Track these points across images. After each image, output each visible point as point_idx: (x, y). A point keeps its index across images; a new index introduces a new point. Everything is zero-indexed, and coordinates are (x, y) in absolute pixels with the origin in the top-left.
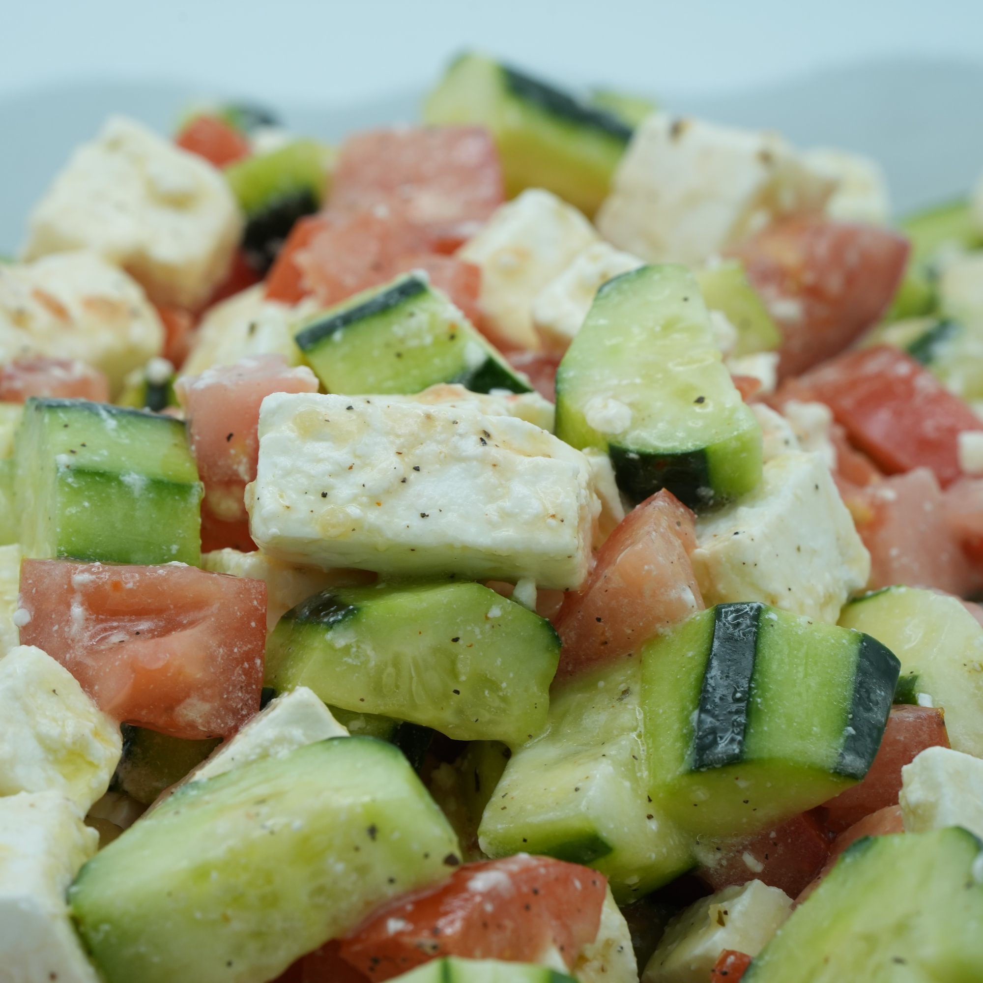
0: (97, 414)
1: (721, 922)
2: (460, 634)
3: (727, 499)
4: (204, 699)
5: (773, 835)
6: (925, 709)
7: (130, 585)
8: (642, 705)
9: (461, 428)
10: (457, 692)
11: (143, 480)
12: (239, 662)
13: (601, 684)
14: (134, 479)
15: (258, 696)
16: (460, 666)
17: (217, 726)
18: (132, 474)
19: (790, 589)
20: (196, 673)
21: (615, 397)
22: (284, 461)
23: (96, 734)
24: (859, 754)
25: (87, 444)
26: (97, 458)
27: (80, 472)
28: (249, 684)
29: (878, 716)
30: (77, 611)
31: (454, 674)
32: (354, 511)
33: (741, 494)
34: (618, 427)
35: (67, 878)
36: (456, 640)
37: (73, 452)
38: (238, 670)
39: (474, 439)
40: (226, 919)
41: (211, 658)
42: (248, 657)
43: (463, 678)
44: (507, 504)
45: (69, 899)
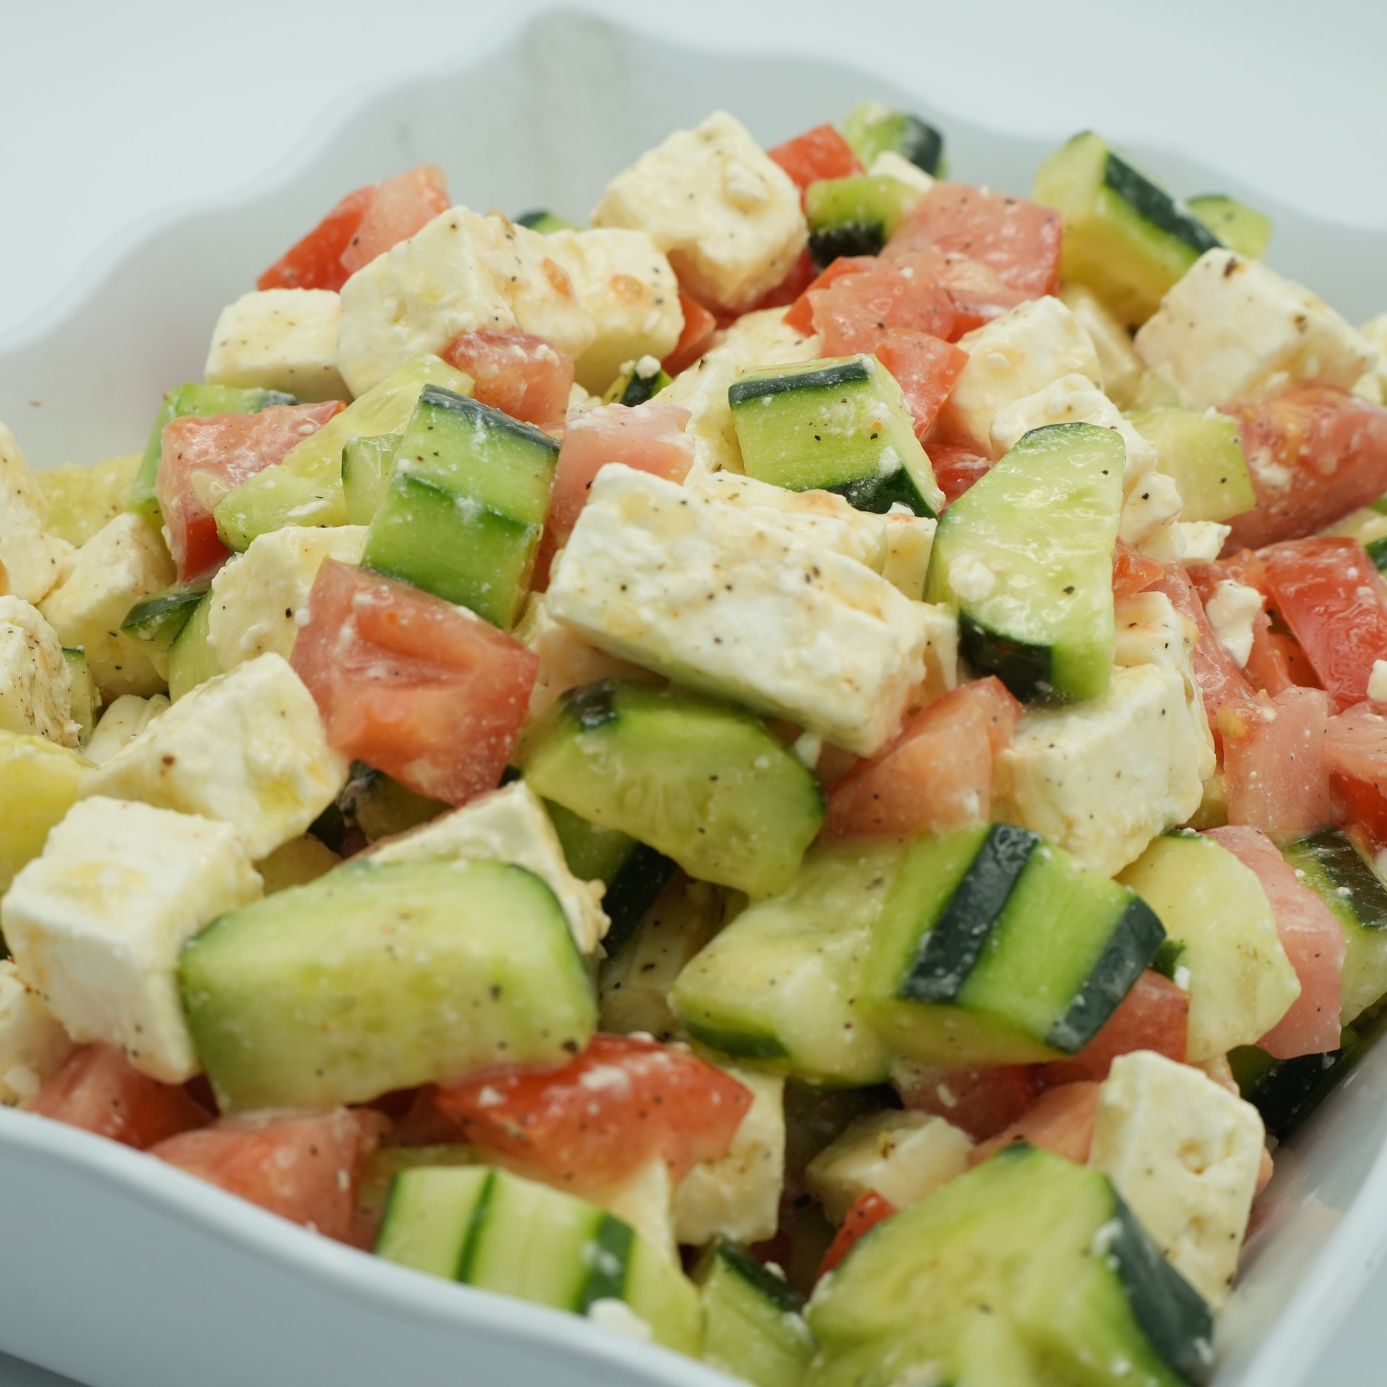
0: (473, 423)
1: (885, 1154)
2: (721, 774)
3: (1066, 699)
4: (435, 763)
5: (974, 1076)
6: (1177, 990)
7: (405, 622)
8: (887, 901)
9: (790, 558)
10: (702, 831)
11: (477, 508)
12: (487, 735)
13: (863, 861)
14: (468, 505)
15: (499, 774)
16: (712, 806)
17: (443, 794)
18: (470, 497)
19: (1091, 817)
20: (430, 735)
21: (985, 561)
22: (597, 541)
23: (312, 769)
24: (1080, 1029)
25: (440, 454)
26: (441, 472)
27: (412, 482)
28: (491, 760)
29: (1118, 988)
30: (347, 632)
31: (702, 810)
32: (647, 615)
33: (1082, 699)
34: (974, 595)
35: (193, 928)
36: (714, 778)
37: (420, 459)
38: (482, 744)
39: (798, 574)
40: (325, 1029)
41: (453, 726)
42: (499, 732)
43: (712, 819)
44: (805, 653)
45: (184, 953)
